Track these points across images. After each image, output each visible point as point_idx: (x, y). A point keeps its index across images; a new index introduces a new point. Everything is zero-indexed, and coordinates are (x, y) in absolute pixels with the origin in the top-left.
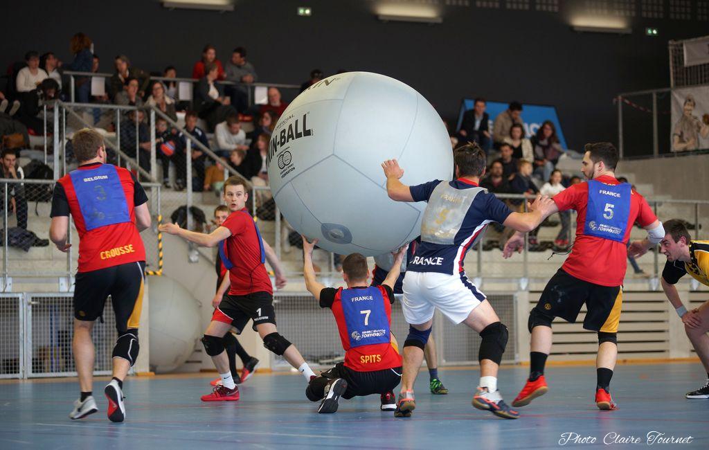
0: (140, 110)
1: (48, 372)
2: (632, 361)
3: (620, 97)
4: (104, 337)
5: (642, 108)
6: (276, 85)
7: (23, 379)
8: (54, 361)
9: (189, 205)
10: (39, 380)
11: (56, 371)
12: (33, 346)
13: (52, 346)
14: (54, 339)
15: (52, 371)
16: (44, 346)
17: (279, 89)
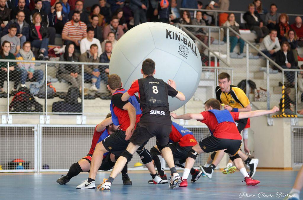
6: (300, 15)
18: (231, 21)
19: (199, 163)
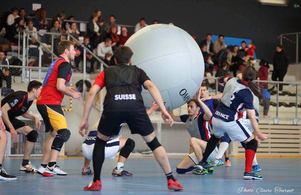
0: (63, 35)
1: (18, 154)
2: (284, 157)
3: (281, 36)
4: (44, 139)
5: (291, 41)
7: (7, 157)
8: (21, 149)
9: (84, 79)
10: (14, 158)
11: (22, 154)
12: (11, 142)
13: (20, 142)
14: (21, 139)
15: (20, 154)
16: (17, 142)
17: (127, 28)
18: (73, 29)
19: (41, 151)
